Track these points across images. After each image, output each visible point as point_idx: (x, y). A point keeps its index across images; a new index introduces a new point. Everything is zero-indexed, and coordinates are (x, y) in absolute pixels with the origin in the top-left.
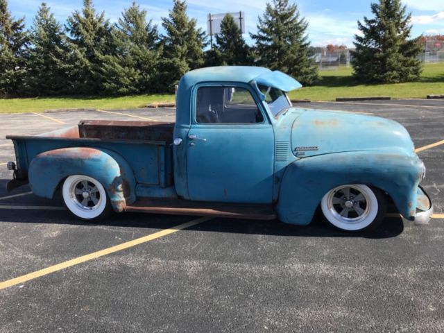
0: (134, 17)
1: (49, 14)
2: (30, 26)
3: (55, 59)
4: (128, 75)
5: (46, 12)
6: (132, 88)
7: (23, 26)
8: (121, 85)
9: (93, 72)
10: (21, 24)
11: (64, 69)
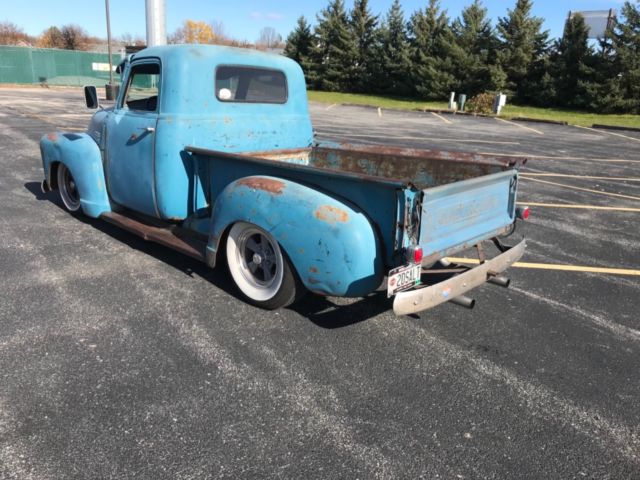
0: (474, 15)
1: (400, 11)
2: (382, 24)
3: (386, 57)
4: (441, 80)
5: (398, 9)
6: (441, 93)
7: (377, 23)
8: (432, 89)
9: (413, 74)
10: (375, 21)
11: (392, 69)
